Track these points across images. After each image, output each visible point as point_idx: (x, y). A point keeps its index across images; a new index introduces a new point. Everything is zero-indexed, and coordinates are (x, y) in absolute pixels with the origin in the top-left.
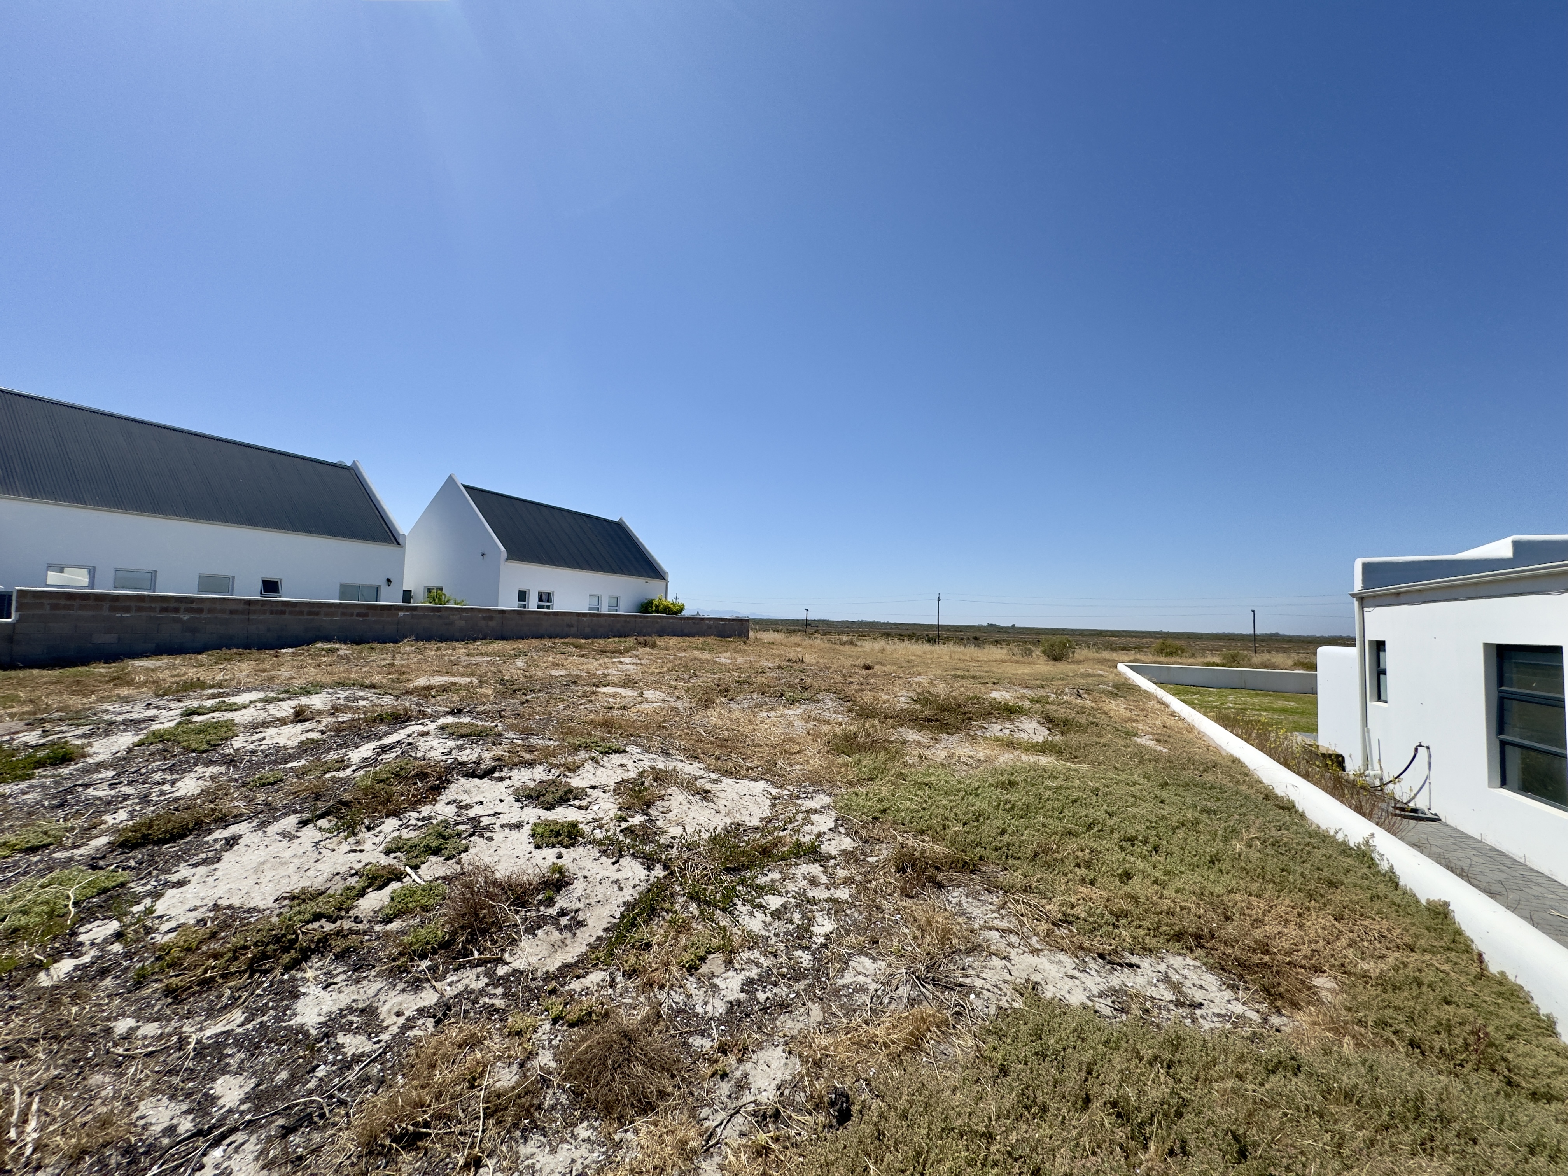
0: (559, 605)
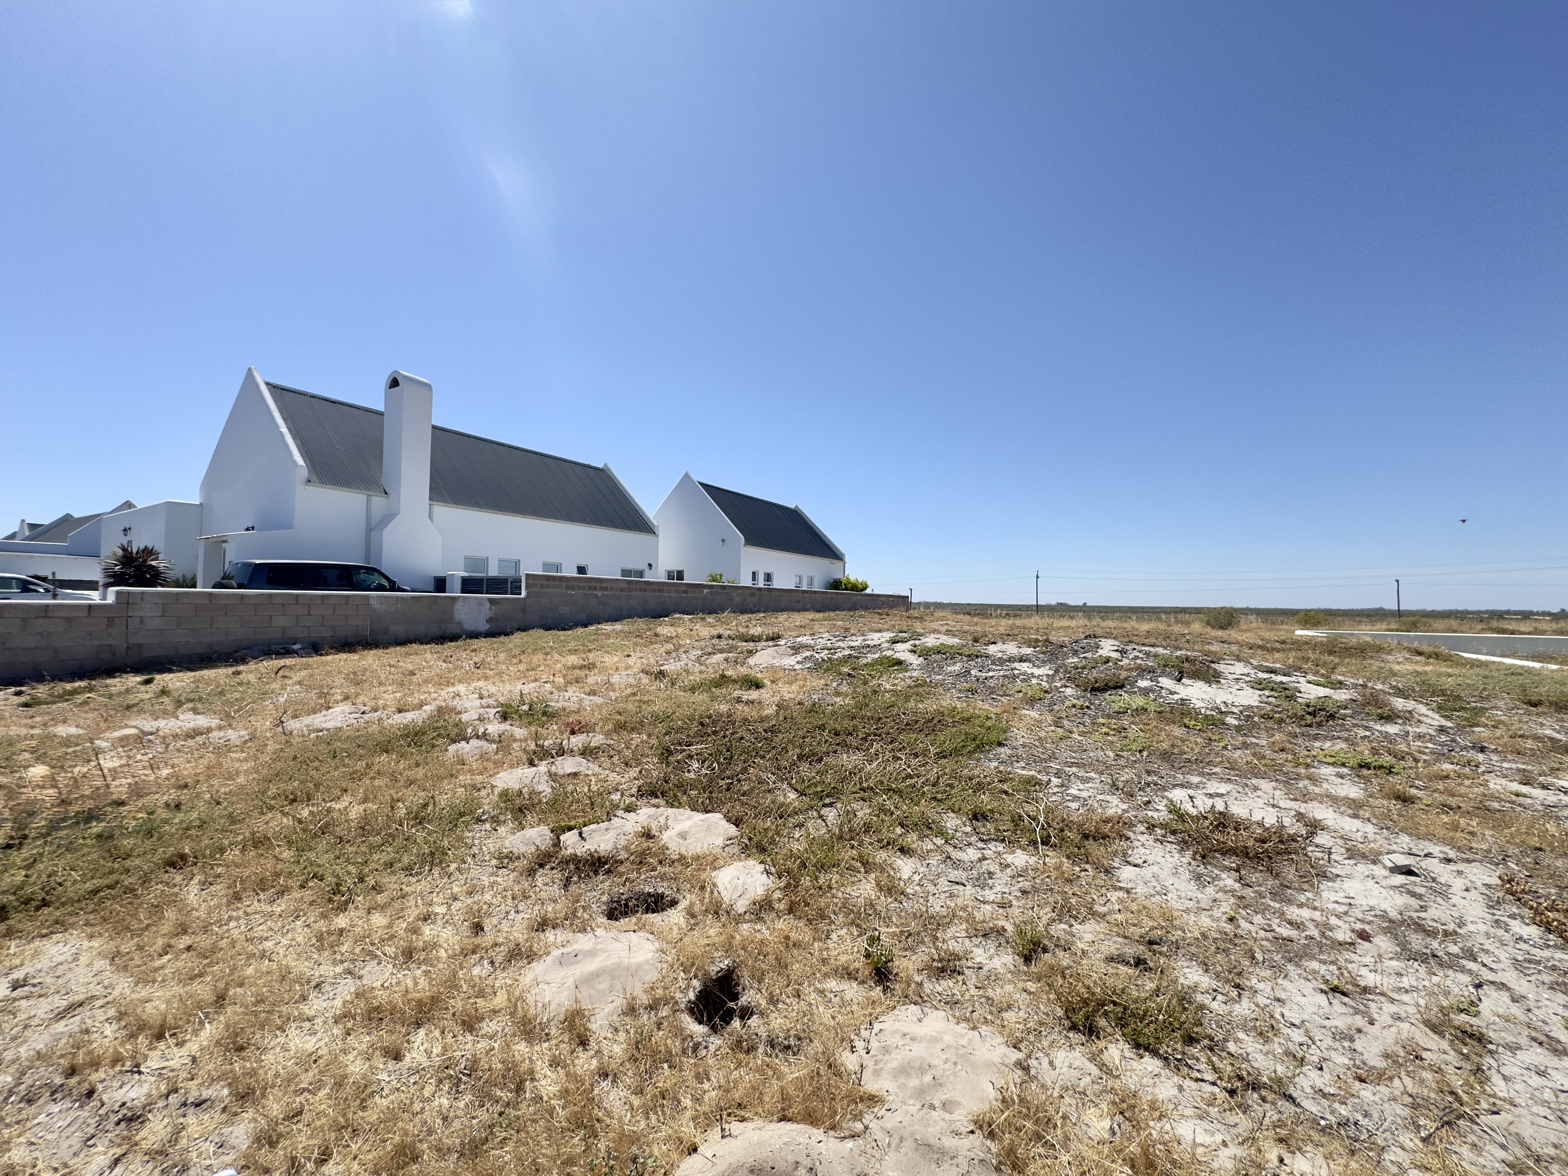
0: (777, 584)
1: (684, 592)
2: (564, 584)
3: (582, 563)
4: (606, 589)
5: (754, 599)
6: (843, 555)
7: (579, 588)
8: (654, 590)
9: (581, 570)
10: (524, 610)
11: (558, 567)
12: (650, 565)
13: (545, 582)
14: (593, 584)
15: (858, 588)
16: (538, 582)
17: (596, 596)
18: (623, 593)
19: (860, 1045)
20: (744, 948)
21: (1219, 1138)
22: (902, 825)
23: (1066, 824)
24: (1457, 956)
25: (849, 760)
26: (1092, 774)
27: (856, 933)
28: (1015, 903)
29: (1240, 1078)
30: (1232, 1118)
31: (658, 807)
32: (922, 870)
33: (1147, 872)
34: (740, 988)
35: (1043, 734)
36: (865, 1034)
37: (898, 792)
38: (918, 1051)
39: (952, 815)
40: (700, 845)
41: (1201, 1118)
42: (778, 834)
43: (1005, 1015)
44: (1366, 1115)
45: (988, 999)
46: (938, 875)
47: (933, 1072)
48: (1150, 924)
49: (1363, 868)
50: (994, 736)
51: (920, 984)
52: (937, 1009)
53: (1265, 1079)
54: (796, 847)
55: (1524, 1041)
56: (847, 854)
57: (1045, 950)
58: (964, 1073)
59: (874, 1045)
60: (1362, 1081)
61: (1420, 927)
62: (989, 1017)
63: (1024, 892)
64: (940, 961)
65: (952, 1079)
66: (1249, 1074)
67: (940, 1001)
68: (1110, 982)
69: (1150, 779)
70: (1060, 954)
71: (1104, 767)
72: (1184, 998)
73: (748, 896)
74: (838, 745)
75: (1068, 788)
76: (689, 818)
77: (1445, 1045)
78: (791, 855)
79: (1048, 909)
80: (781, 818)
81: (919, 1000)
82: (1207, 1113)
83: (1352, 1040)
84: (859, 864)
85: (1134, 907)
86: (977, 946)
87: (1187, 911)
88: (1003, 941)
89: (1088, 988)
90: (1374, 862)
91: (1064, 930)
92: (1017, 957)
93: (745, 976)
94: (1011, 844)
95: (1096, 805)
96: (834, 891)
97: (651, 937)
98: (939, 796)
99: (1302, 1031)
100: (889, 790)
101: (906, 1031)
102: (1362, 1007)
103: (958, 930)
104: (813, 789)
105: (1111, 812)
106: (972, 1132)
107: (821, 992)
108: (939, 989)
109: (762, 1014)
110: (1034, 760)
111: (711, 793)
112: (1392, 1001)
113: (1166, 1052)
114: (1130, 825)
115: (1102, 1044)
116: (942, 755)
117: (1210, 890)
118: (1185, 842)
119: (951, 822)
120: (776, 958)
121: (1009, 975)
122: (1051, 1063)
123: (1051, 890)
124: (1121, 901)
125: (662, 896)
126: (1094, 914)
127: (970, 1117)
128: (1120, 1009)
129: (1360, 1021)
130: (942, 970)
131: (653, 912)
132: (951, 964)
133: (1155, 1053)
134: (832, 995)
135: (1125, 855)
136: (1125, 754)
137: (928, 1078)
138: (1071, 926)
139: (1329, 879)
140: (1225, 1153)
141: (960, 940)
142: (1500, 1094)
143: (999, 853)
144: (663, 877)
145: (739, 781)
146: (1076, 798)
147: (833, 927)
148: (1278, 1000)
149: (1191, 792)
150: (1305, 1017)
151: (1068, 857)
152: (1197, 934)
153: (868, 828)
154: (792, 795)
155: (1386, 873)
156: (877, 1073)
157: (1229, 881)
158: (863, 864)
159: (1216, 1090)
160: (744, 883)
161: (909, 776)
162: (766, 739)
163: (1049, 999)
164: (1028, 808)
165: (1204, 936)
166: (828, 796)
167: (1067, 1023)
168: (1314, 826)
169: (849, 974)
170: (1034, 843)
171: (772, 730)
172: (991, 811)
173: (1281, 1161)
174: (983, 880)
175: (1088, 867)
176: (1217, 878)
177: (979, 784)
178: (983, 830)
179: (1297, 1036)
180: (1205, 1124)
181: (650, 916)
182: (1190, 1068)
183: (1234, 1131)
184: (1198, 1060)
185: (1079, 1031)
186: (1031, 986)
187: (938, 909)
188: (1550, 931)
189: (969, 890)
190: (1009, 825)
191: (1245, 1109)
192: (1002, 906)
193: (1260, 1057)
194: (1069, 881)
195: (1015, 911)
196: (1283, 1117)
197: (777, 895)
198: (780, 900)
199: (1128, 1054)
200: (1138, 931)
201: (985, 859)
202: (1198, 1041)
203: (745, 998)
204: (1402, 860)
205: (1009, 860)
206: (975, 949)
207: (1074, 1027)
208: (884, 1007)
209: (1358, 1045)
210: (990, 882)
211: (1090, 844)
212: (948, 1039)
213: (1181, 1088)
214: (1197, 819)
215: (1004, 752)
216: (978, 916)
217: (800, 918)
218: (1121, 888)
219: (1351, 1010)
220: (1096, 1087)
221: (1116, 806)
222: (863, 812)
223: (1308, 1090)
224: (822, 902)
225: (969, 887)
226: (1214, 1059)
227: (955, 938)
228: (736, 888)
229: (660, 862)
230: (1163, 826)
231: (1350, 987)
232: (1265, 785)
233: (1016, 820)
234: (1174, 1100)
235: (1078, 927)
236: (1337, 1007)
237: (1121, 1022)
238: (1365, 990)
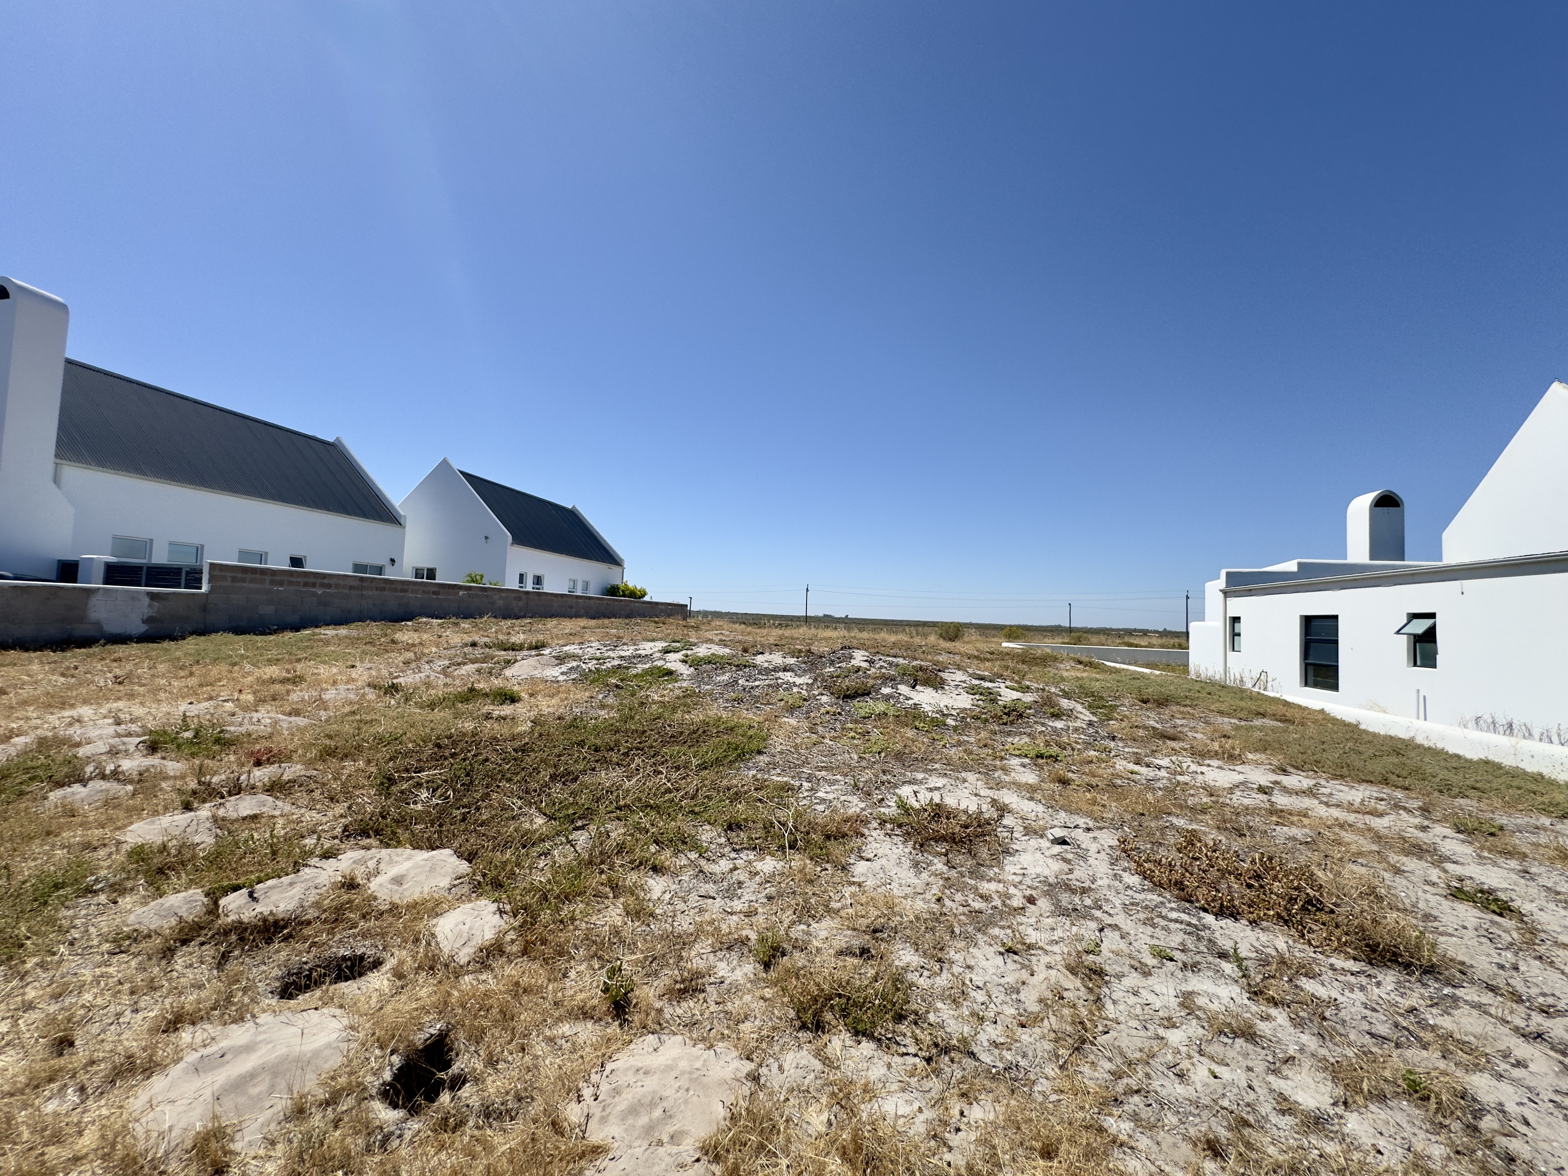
0: (547, 588)
1: (434, 593)
2: (268, 578)
3: (297, 554)
4: (329, 586)
5: (521, 604)
6: (622, 560)
7: (290, 583)
8: (396, 590)
9: (296, 562)
10: (204, 609)
11: (262, 557)
12: (393, 561)
13: (239, 575)
14: (312, 580)
15: (636, 595)
16: (229, 574)
17: (314, 594)
18: (353, 592)
19: (587, 1092)
20: (463, 1006)
21: (916, 1105)
22: (657, 842)
23: (812, 826)
24: (1090, 908)
25: (607, 777)
26: (838, 777)
27: (597, 967)
28: (760, 910)
29: (936, 1045)
30: (927, 1084)
31: (367, 848)
32: (673, 887)
33: (876, 865)
34: (453, 1053)
35: (798, 741)
36: (595, 1078)
37: (656, 808)
38: (651, 1084)
39: (708, 827)
40: (419, 890)
41: (903, 1090)
42: (518, 865)
43: (742, 1027)
44: (1024, 1056)
45: (726, 1013)
46: (689, 892)
47: (665, 1104)
48: (876, 913)
49: (1034, 842)
50: (754, 745)
51: (660, 1011)
52: (675, 1034)
53: (955, 1042)
54: (539, 878)
55: (1126, 969)
56: (595, 880)
57: (784, 954)
58: (695, 1098)
59: (604, 1088)
60: (1023, 1026)
61: (1068, 888)
62: (726, 1032)
63: (770, 898)
64: (683, 981)
65: (682, 1107)
66: (943, 1040)
67: (679, 1024)
68: (837, 974)
69: (885, 778)
70: (797, 954)
71: (847, 770)
72: (898, 980)
73: (473, 943)
74: (597, 761)
75: (817, 791)
76: (408, 859)
77: (1078, 983)
78: (532, 889)
79: (790, 912)
80: (524, 847)
81: (658, 1027)
82: (909, 1084)
83: (1018, 992)
84: (608, 889)
85: (864, 900)
86: (721, 960)
87: (905, 897)
88: (745, 950)
89: (818, 985)
90: (1042, 837)
91: (803, 931)
92: (757, 965)
93: (460, 1039)
94: (761, 850)
95: (839, 806)
96: (577, 923)
97: (338, 1012)
98: (697, 809)
99: (983, 992)
100: (647, 807)
101: (640, 1065)
102: (1027, 962)
103: (703, 946)
104: (564, 812)
105: (851, 812)
106: (698, 1160)
107: (551, 1040)
108: (679, 1011)
109: (476, 1080)
110: (789, 767)
111: (441, 826)
112: (1046, 952)
113: (880, 1034)
114: (865, 822)
115: (826, 1037)
116: (703, 767)
117: (925, 875)
118: (908, 834)
119: (707, 834)
120: (501, 1011)
121: (749, 985)
122: (780, 1068)
123: (794, 893)
124: (853, 895)
125: (362, 958)
126: (829, 910)
127: (697, 1144)
128: (844, 1001)
129: (1024, 975)
130: (685, 991)
131: (347, 979)
132: (693, 983)
133: (871, 1037)
134: (563, 1041)
135: (859, 849)
136: (867, 756)
137: (658, 1113)
138: (809, 925)
139: (1011, 855)
140: (921, 1117)
141: (704, 957)
142: (1110, 1016)
143: (750, 862)
144: (364, 935)
145: (478, 809)
146: (823, 801)
147: (573, 963)
148: (969, 967)
149: (916, 788)
150: (987, 978)
151: (811, 859)
152: (912, 917)
153: (620, 849)
154: (540, 821)
155: (1048, 844)
156: (603, 1120)
157: (939, 865)
158: (612, 888)
159: (917, 1060)
160: (471, 928)
161: (668, 791)
162: (515, 759)
163: (783, 1002)
164: (779, 813)
165: (918, 918)
166: (580, 818)
167: (797, 1023)
168: (1003, 810)
169: (585, 1014)
170: (782, 848)
171: (524, 749)
172: (746, 820)
173: (962, 1114)
174: (731, 893)
175: (828, 866)
176: (930, 864)
177: (736, 793)
178: (736, 840)
179: (980, 996)
180: (907, 1096)
181: (343, 985)
182: (898, 1044)
183: (928, 1096)
184: (905, 1035)
185: (808, 1029)
186: (768, 993)
187: (685, 927)
188: (1145, 878)
189: (719, 902)
190: (760, 833)
191: (938, 1072)
192: (748, 914)
193: (952, 1022)
194: (810, 882)
195: (760, 919)
196: (966, 1073)
197: (511, 935)
198: (513, 941)
199: (848, 1043)
200: (866, 922)
201: (735, 868)
202: (905, 1018)
203: (458, 1064)
204: (1059, 833)
205: (758, 868)
206: (718, 964)
207: (803, 1027)
208: (620, 1043)
209: (1022, 996)
210: (739, 892)
211: (830, 844)
212: (683, 1065)
213: (889, 1066)
214: (918, 812)
215: (763, 759)
216: (724, 928)
217: (535, 959)
218: (854, 883)
219: (1019, 966)
220: (818, 1082)
221: (856, 805)
222: (617, 832)
223: (986, 1044)
224: (562, 937)
225: (718, 900)
226: (918, 1031)
227: (700, 955)
228: (460, 935)
229: (364, 917)
230: (892, 821)
231: (1019, 946)
232: (971, 777)
233: (768, 827)
234: (883, 1079)
235: (815, 925)
236: (1011, 966)
237: (845, 1013)
238: (1030, 947)
